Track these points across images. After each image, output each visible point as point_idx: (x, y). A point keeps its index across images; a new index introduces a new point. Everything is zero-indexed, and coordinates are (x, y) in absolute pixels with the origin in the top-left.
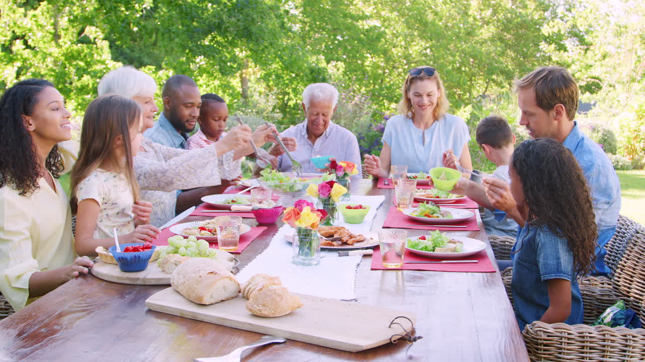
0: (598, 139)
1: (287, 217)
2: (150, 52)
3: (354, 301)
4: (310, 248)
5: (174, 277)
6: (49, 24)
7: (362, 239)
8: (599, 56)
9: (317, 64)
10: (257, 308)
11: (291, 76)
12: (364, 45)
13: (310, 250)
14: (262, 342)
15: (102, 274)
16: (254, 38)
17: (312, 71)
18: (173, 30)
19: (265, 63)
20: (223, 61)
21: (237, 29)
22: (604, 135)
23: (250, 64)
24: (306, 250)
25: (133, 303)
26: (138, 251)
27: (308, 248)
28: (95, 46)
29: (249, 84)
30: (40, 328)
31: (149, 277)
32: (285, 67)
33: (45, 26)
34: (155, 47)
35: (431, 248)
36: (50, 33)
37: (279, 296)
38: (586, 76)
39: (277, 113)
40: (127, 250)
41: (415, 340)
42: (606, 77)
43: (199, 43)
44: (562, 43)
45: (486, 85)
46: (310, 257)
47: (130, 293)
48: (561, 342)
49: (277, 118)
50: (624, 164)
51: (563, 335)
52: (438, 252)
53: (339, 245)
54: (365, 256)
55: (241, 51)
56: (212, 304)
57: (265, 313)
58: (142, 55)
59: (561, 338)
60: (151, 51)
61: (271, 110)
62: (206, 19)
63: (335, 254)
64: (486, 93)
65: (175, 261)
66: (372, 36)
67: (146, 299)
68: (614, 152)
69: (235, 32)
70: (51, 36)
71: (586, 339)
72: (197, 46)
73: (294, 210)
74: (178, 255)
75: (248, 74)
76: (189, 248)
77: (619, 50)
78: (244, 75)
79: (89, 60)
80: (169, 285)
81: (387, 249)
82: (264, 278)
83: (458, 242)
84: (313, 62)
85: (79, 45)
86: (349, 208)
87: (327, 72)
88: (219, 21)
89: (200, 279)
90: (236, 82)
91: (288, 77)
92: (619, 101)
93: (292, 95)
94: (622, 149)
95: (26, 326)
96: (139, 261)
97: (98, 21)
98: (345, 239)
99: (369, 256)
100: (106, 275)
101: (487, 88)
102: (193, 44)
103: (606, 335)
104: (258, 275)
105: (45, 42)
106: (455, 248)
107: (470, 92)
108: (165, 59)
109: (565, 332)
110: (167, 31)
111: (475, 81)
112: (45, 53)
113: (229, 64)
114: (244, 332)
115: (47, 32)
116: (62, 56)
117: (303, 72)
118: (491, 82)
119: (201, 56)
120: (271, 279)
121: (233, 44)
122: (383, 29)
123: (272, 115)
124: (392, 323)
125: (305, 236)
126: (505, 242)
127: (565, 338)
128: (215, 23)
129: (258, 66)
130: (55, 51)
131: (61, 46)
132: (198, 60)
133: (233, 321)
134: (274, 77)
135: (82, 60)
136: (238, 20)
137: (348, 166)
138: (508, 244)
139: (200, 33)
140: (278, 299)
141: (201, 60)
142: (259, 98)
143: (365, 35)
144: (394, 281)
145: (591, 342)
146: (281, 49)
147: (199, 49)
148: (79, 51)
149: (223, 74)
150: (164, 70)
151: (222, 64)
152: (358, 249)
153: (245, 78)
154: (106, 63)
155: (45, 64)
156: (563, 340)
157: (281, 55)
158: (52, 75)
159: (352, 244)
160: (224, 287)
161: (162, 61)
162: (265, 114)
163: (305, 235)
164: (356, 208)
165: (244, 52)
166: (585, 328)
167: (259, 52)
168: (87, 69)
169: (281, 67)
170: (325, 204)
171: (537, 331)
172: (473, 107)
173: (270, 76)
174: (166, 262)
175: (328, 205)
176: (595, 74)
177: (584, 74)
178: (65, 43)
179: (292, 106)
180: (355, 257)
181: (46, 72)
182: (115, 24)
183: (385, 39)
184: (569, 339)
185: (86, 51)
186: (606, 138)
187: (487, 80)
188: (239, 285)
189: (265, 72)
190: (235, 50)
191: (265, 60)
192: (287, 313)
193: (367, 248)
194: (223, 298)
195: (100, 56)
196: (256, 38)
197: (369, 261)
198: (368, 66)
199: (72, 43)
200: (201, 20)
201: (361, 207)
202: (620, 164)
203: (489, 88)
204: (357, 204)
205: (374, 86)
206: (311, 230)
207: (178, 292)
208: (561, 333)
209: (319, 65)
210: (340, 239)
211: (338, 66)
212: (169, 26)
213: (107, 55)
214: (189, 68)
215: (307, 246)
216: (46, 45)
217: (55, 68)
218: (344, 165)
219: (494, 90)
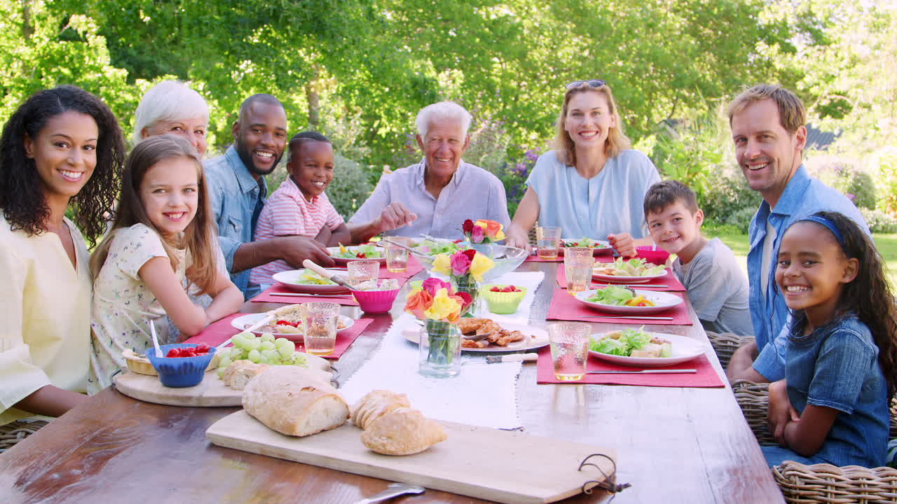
0: (847, 186)
1: (412, 304)
2: (168, 54)
3: (519, 431)
4: (445, 351)
5: (247, 394)
6: (16, 11)
7: (519, 337)
8: (846, 62)
9: (422, 74)
10: (379, 442)
11: (383, 91)
12: (490, 44)
13: (446, 355)
14: (390, 493)
15: (134, 391)
16: (327, 32)
17: (415, 83)
18: (205, 21)
19: (345, 71)
20: (281, 68)
21: (302, 20)
22: (857, 181)
23: (321, 73)
24: (440, 354)
25: (186, 434)
26: (189, 355)
27: (443, 351)
28: (86, 44)
29: (321, 103)
30: (49, 473)
31: (207, 394)
32: (374, 78)
33: (9, 13)
34: (175, 46)
35: (624, 351)
36: (17, 24)
37: (412, 422)
38: (826, 92)
39: (364, 146)
40: (171, 354)
41: (620, 489)
42: (856, 93)
43: (244, 40)
44: (787, 41)
45: (672, 105)
46: (446, 365)
47: (180, 419)
48: (826, 493)
49: (363, 155)
50: (887, 224)
51: (829, 482)
52: (636, 357)
53: (485, 347)
54: (526, 363)
55: (309, 53)
56: (308, 436)
57: (391, 448)
58: (155, 60)
59: (826, 486)
60: (169, 52)
61: (353, 142)
62: (255, 5)
63: (482, 360)
64: (673, 117)
65: (245, 370)
66: (502, 31)
67: (206, 429)
68: (871, 206)
69: (300, 24)
70: (18, 28)
71: (862, 488)
72: (243, 46)
73: (422, 294)
74: (248, 362)
75: (319, 87)
76: (264, 351)
77: (877, 52)
78: (312, 90)
79: (77, 65)
80: (240, 407)
81: (562, 352)
82: (384, 396)
83: (664, 341)
84: (417, 70)
85: (61, 42)
86: (496, 290)
87: (437, 84)
88: (275, 7)
89: (290, 398)
90: (300, 100)
91: (378, 92)
92: (877, 129)
93: (384, 120)
94: (883, 201)
95: (26, 470)
96: (190, 371)
97: (91, 7)
98: (494, 337)
99: (533, 362)
100: (141, 392)
101: (673, 109)
102: (236, 41)
103: (893, 482)
104: (375, 392)
105: (9, 38)
106: (661, 351)
107: (650, 115)
108: (193, 65)
109: (831, 478)
110: (196, 21)
111: (657, 99)
112: (10, 56)
113: (290, 72)
114: (360, 478)
115: (13, 22)
116: (36, 59)
117: (401, 85)
118: (680, 100)
119: (247, 59)
120: (396, 397)
121: (295, 42)
122: (518, 20)
123: (356, 149)
124: (583, 464)
125: (437, 332)
126: (726, 341)
127: (832, 486)
128: (269, 9)
129: (334, 76)
130: (26, 52)
131: (35, 44)
132: (242, 67)
133: (341, 460)
134: (357, 92)
135: (66, 66)
136: (304, 6)
137: (490, 226)
138: (732, 344)
139: (247, 25)
140: (409, 427)
141: (247, 66)
142: (335, 124)
143: (491, 29)
144: (573, 401)
145: (871, 493)
146: (368, 49)
147: (244, 49)
148: (62, 52)
149: (281, 87)
150: (190, 82)
151: (280, 73)
152: (515, 352)
153: (315, 93)
154: (103, 70)
155: (10, 71)
156: (829, 489)
157: (367, 58)
158: (21, 89)
159: (505, 346)
160: (326, 412)
161: (187, 68)
162: (344, 148)
163: (439, 332)
164: (506, 290)
165: (312, 54)
166: (862, 472)
167: (335, 54)
168: (74, 79)
169: (368, 77)
170: (460, 285)
171: (790, 475)
172: (658, 138)
173: (350, 91)
174: (232, 372)
175: (465, 285)
176: (841, 89)
177: (823, 89)
178: (41, 40)
179: (384, 136)
180: (512, 364)
181: (12, 83)
182: (116, 11)
183: (522, 34)
184: (837, 488)
185: (73, 52)
186: (860, 184)
187: (675, 98)
188: (347, 406)
189: (344, 86)
190: (300, 51)
191: (345, 67)
192: (425, 448)
193: (528, 351)
194: (324, 427)
195: (94, 59)
196: (331, 32)
197: (532, 371)
198: (496, 76)
199: (51, 40)
200: (248, 7)
201: (512, 289)
202: (881, 224)
203: (678, 110)
204: (508, 285)
205: (504, 106)
206: (447, 324)
207: (254, 418)
208: (826, 479)
209: (426, 74)
210: (486, 338)
211: (454, 76)
212: (199, 15)
213: (104, 57)
214: (230, 78)
215: (442, 347)
216: (11, 42)
217: (25, 77)
218: (483, 225)
219: (684, 112)
